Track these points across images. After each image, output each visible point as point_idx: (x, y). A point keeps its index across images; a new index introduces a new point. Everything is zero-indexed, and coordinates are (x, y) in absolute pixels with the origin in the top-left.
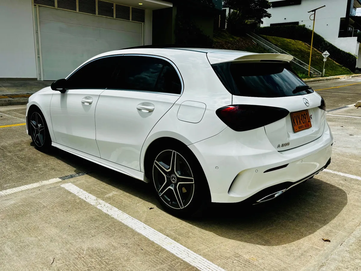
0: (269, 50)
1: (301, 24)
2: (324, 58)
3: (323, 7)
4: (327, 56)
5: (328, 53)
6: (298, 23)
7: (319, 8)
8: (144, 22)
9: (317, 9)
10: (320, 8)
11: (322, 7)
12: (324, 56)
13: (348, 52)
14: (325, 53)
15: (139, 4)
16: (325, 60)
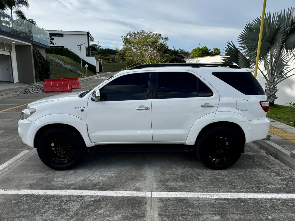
0: (58, 63)
1: (65, 48)
2: (86, 68)
4: (87, 67)
5: (87, 65)
6: (63, 47)
7: (82, 44)
8: (12, 51)
10: (84, 44)
12: (86, 67)
15: (13, 42)
16: (87, 69)
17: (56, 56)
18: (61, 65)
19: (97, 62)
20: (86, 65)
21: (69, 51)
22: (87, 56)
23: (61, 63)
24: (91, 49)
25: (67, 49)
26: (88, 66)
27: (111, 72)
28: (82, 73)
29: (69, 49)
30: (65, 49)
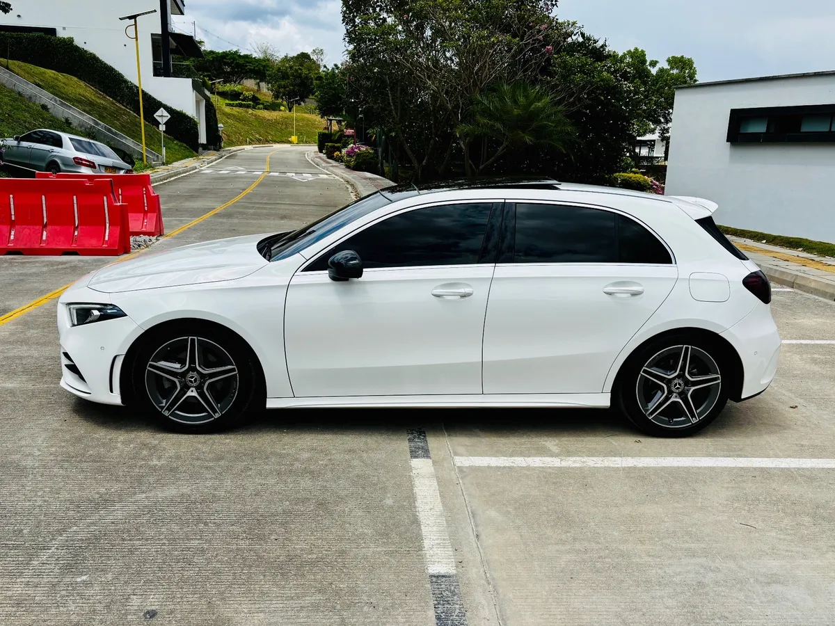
0: (30, 98)
1: (61, 34)
2: (159, 122)
3: (152, 12)
4: (165, 120)
5: (166, 113)
7: (143, 14)
9: (138, 15)
10: (146, 13)
11: (149, 12)
12: (159, 119)
13: (178, 109)
14: (159, 113)
16: (162, 128)
17: (20, 67)
18: (44, 107)
19: (198, 103)
20: (161, 111)
21: (77, 49)
22: (158, 72)
23: (45, 97)
24: (173, 44)
25: (71, 40)
26: (167, 116)
27: (250, 144)
28: (142, 148)
29: (79, 42)
30: (59, 39)
